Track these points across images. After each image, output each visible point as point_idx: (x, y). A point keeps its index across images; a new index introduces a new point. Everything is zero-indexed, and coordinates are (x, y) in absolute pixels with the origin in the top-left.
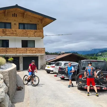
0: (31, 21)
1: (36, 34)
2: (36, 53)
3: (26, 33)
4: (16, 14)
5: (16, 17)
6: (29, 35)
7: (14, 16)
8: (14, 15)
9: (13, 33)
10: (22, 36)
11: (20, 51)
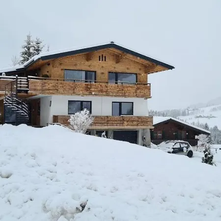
0: (128, 69)
1: (138, 91)
2: (137, 125)
3: (123, 90)
4: (105, 57)
5: (105, 60)
6: (127, 94)
7: (101, 59)
8: (101, 57)
9: (102, 91)
10: (115, 96)
11: (112, 122)
